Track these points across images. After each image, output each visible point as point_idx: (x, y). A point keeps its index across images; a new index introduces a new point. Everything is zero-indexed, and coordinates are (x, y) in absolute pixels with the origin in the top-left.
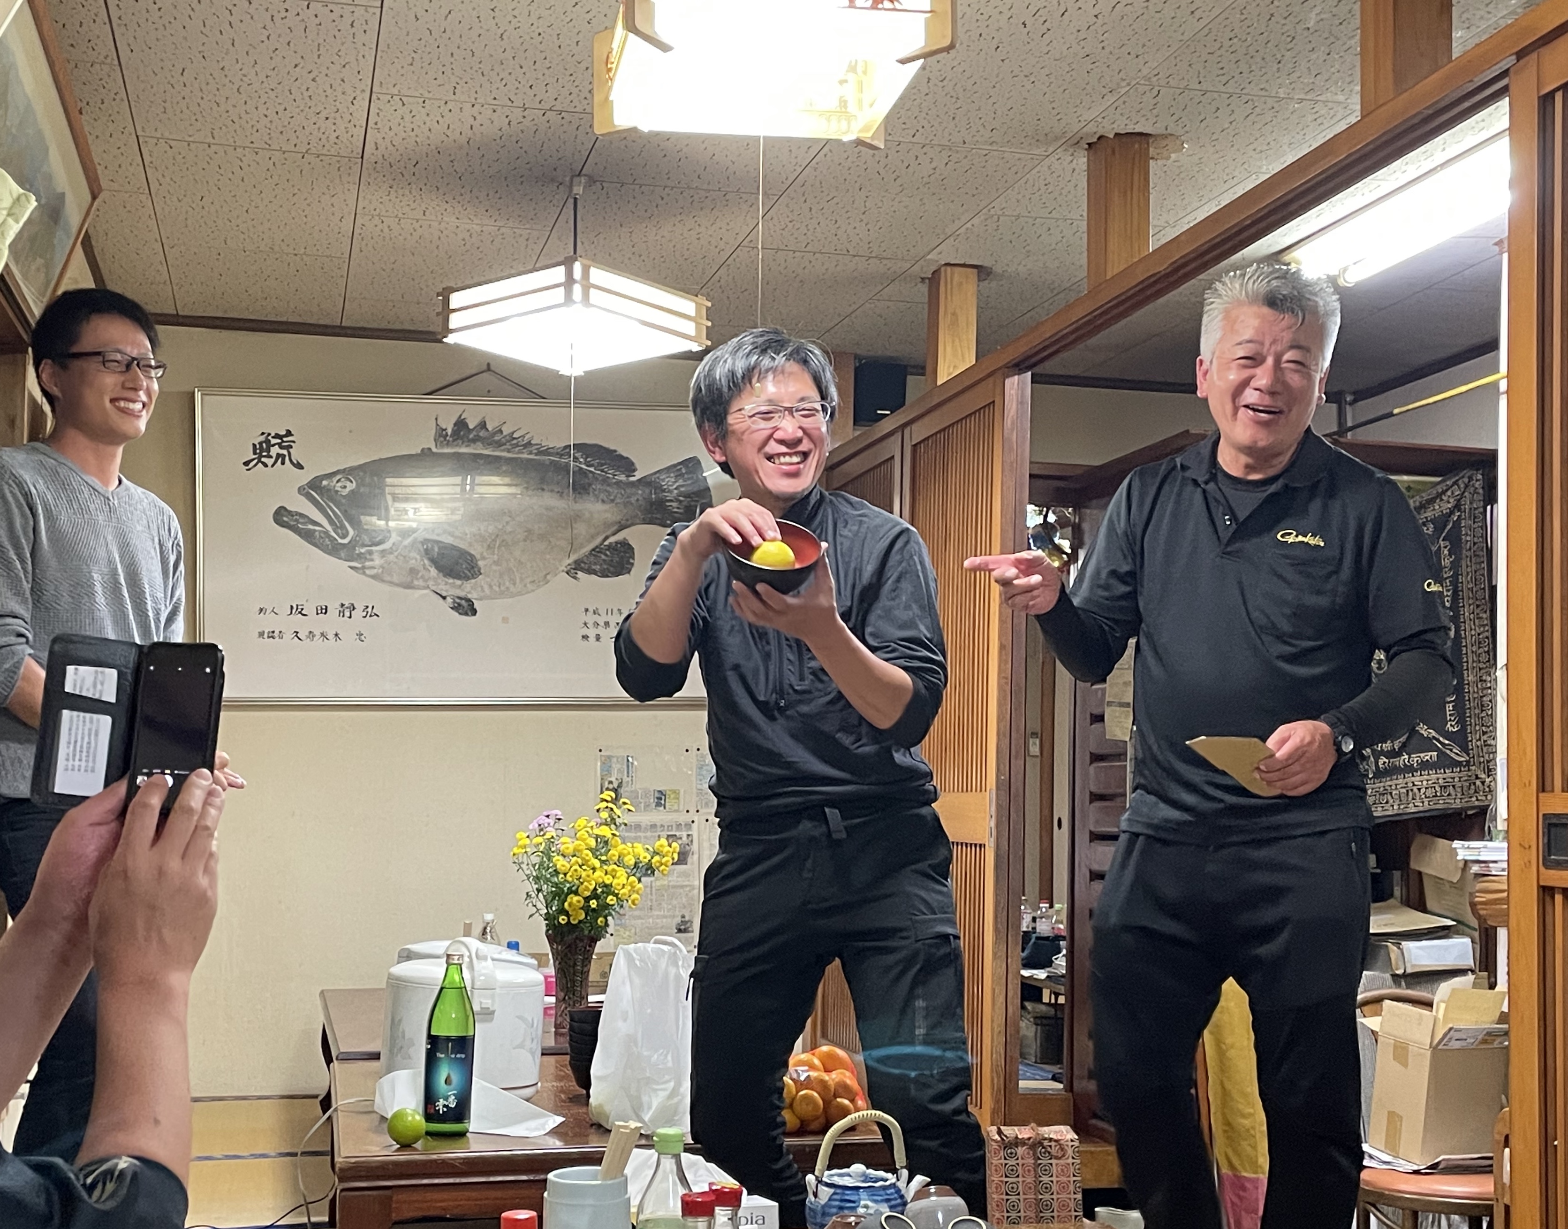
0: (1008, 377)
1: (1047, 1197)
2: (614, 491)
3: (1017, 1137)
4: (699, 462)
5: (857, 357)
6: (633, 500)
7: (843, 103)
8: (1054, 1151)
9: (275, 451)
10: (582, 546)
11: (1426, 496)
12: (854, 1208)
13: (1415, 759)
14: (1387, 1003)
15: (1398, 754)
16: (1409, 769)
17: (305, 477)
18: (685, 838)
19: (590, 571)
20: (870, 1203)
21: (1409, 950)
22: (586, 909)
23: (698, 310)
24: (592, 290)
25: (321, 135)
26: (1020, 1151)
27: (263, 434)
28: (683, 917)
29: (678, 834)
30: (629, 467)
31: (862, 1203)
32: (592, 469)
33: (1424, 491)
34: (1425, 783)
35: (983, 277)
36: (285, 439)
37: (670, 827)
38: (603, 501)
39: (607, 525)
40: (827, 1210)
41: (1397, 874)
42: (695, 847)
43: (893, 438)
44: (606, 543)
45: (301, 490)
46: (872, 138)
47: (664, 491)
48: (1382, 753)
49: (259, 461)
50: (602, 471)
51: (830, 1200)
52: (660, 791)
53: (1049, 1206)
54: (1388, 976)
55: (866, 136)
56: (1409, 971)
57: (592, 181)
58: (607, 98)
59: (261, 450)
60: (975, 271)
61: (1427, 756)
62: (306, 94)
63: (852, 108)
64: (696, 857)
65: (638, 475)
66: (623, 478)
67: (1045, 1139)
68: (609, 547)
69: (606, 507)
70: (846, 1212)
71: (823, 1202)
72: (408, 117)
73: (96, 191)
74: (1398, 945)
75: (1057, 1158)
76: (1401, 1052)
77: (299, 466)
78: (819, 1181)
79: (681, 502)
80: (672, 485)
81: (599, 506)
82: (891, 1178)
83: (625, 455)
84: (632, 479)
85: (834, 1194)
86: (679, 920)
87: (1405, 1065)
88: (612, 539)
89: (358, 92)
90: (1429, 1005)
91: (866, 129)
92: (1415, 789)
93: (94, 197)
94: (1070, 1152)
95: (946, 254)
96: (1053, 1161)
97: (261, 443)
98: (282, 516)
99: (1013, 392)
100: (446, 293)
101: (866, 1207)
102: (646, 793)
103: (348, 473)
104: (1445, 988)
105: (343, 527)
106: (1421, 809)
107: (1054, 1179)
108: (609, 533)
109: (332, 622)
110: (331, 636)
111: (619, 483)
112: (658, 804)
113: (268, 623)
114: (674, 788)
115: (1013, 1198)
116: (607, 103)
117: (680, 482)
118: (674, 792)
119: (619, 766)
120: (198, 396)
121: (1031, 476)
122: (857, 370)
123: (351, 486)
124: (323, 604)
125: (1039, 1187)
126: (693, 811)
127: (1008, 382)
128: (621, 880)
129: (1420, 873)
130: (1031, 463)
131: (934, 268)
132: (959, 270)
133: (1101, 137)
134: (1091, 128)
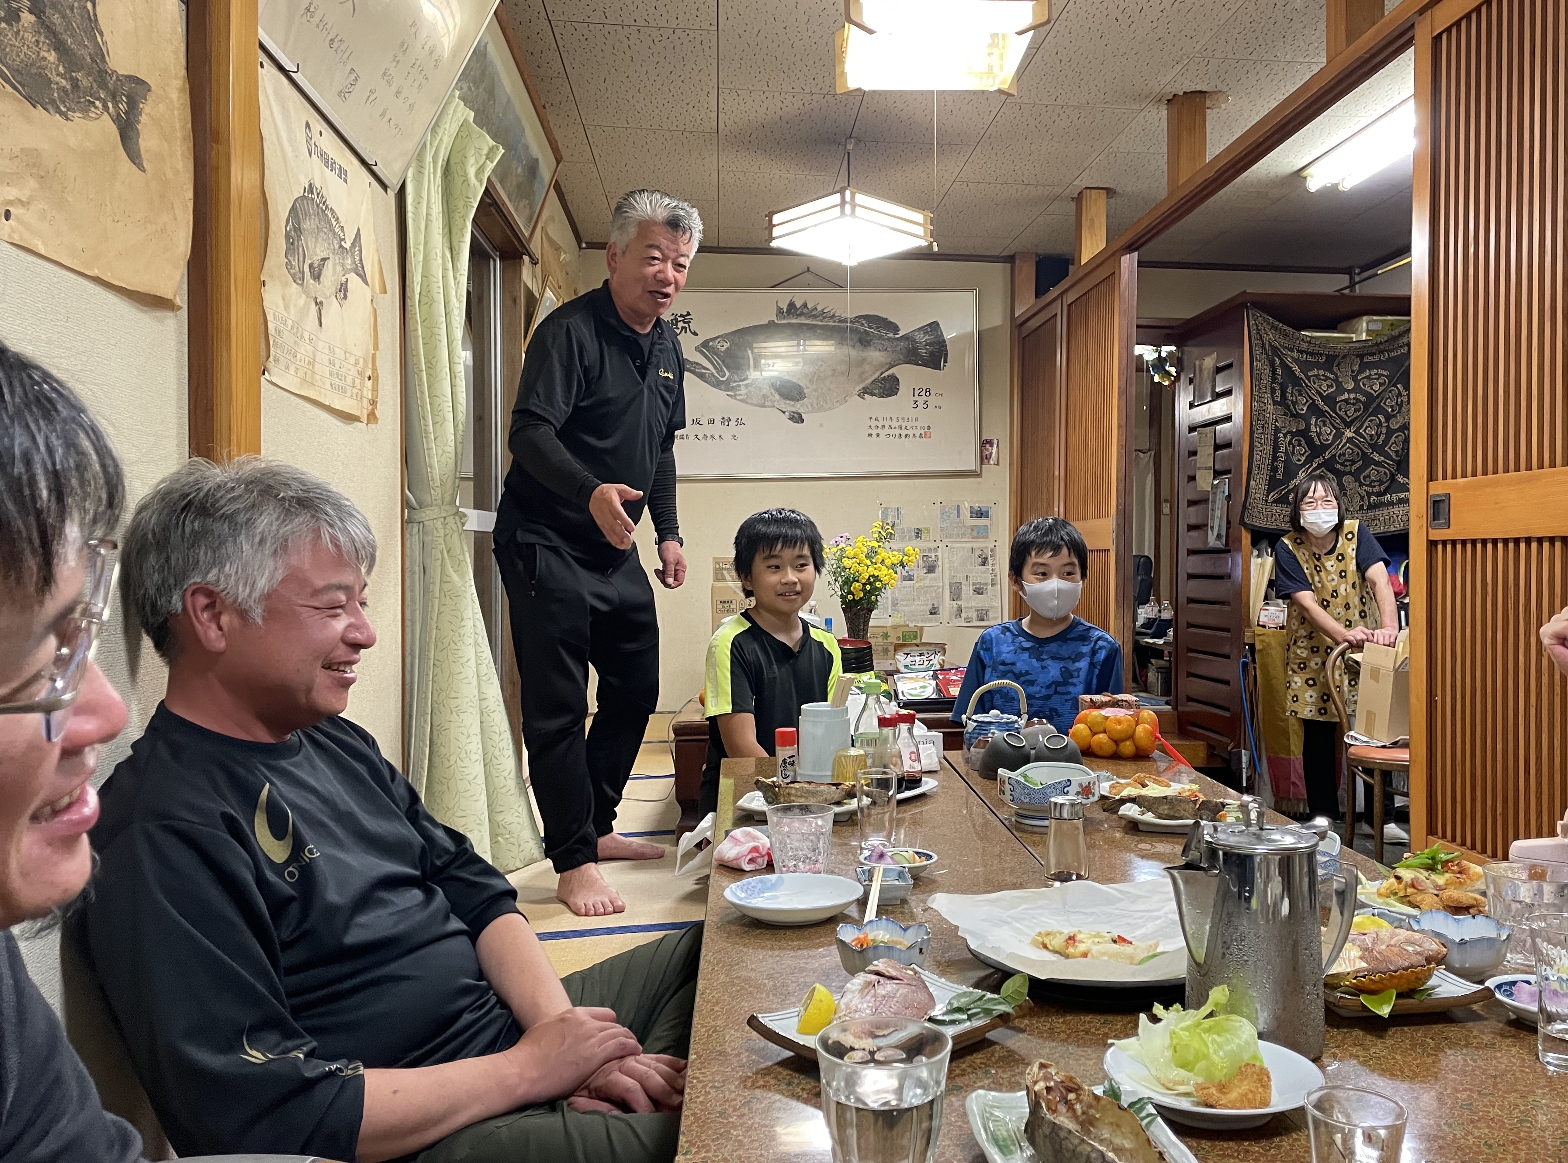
0: (1123, 255)
2: (886, 343)
4: (938, 325)
5: (1037, 254)
6: (898, 348)
7: (991, 67)
9: (680, 325)
10: (867, 378)
12: (988, 734)
13: (1395, 497)
15: (1384, 494)
16: (1391, 504)
17: (699, 340)
18: (933, 557)
19: (872, 394)
20: (997, 731)
22: (864, 590)
23: (925, 220)
24: (857, 208)
25: (691, 119)
28: (933, 604)
29: (929, 555)
30: (895, 328)
31: (992, 731)
32: (873, 331)
34: (1401, 512)
35: (1111, 196)
36: (685, 317)
37: (924, 551)
38: (880, 350)
39: (882, 365)
40: (973, 734)
42: (940, 563)
43: (1055, 304)
44: (882, 376)
45: (696, 348)
46: (1008, 89)
47: (917, 342)
48: (1373, 493)
50: (879, 332)
51: (975, 727)
52: (918, 528)
55: (1005, 87)
57: (858, 140)
58: (843, 70)
60: (1105, 191)
61: (1404, 495)
62: (680, 92)
63: (996, 70)
64: (940, 568)
65: (901, 333)
66: (891, 335)
68: (884, 379)
69: (882, 353)
71: (970, 731)
72: (742, 103)
73: (559, 158)
76: (1375, 673)
77: (695, 334)
79: (927, 349)
80: (921, 338)
81: (877, 354)
83: (893, 321)
84: (898, 336)
86: (930, 607)
87: (1378, 682)
88: (886, 374)
89: (710, 89)
91: (1002, 83)
92: (1395, 516)
93: (558, 163)
95: (1085, 181)
99: (1126, 265)
100: (770, 215)
102: (910, 529)
103: (724, 337)
105: (722, 370)
108: (884, 370)
109: (717, 429)
110: (717, 437)
111: (889, 339)
112: (917, 537)
114: (926, 526)
116: (843, 74)
117: (927, 337)
118: (927, 529)
119: (893, 513)
121: (1138, 326)
122: (1037, 263)
123: (727, 345)
124: (712, 417)
126: (938, 540)
127: (1123, 258)
128: (884, 573)
130: (1137, 318)
131: (1079, 191)
132: (1094, 191)
133: (1175, 95)
134: (1168, 89)
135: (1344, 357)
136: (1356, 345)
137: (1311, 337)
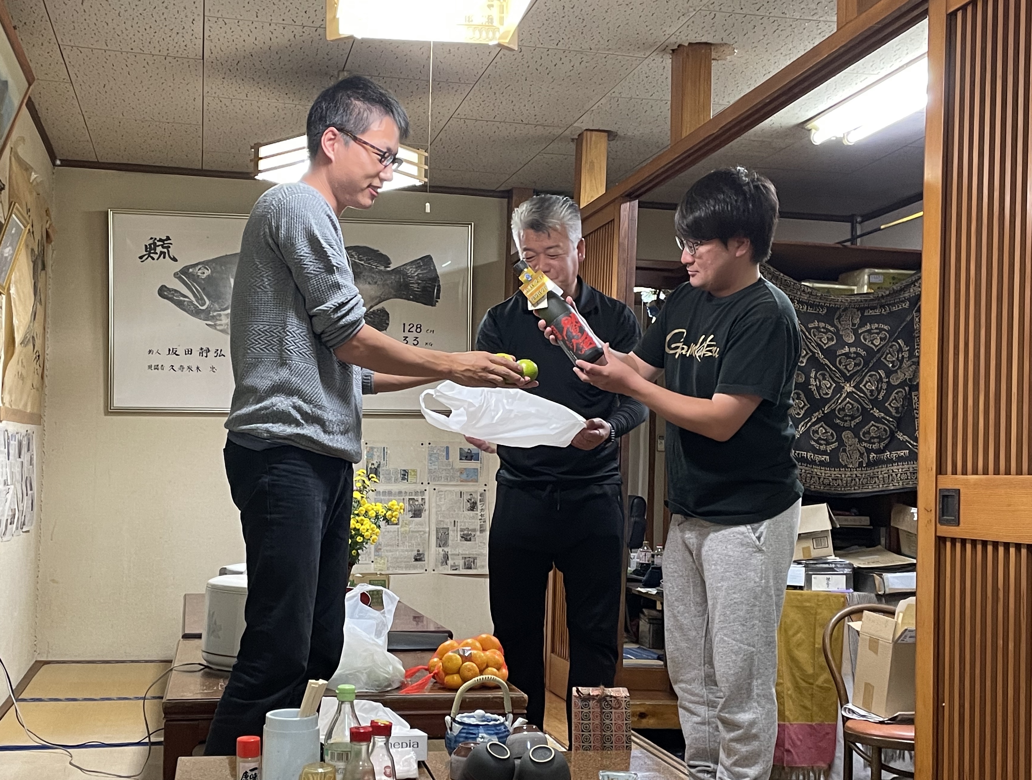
0: (623, 203)
1: (608, 733)
2: (377, 276)
3: (589, 694)
4: (431, 258)
6: (388, 282)
7: (490, 19)
8: (613, 704)
9: (159, 249)
11: (904, 283)
12: (475, 739)
13: (894, 454)
14: (866, 612)
15: (883, 451)
16: (890, 461)
18: (420, 501)
20: (485, 735)
21: (887, 579)
23: (419, 159)
25: (175, 44)
26: (592, 703)
27: (151, 238)
28: (418, 551)
29: (415, 498)
30: (386, 261)
31: (480, 735)
32: (362, 262)
33: (904, 280)
34: (900, 470)
35: (611, 138)
36: (165, 242)
37: (411, 493)
38: (369, 283)
39: (373, 299)
40: (458, 739)
41: (883, 530)
42: (426, 506)
44: (371, 310)
45: (176, 275)
46: (509, 43)
47: (409, 277)
48: (872, 450)
49: (149, 256)
50: (369, 264)
51: (460, 732)
52: (404, 470)
53: (609, 739)
54: (873, 595)
55: (505, 42)
56: (888, 592)
58: (335, 17)
59: (150, 249)
60: (606, 134)
61: (901, 453)
62: (163, 18)
63: (496, 23)
64: (427, 512)
66: (382, 268)
67: (607, 696)
68: (373, 312)
69: (372, 287)
70: (470, 741)
71: (455, 734)
72: (229, 31)
73: (31, 80)
74: (880, 576)
75: (615, 708)
76: (874, 644)
77: (175, 260)
78: (453, 720)
79: (419, 284)
80: (413, 272)
81: (367, 286)
82: (502, 719)
83: (384, 253)
84: (388, 269)
85: (463, 729)
86: (416, 553)
87: (876, 652)
88: (375, 308)
89: (196, 15)
90: (892, 613)
92: (894, 475)
93: (30, 85)
94: (624, 704)
95: (585, 123)
96: (613, 711)
97: (150, 245)
98: (163, 292)
99: (626, 213)
100: (257, 147)
101: (482, 738)
102: (396, 471)
103: (205, 264)
104: (903, 604)
105: (202, 299)
106: (898, 487)
107: (613, 722)
108: (372, 304)
109: (195, 360)
110: (194, 368)
111: (379, 272)
112: (403, 479)
113: (155, 360)
114: (413, 468)
115: (587, 734)
116: (335, 19)
117: (419, 271)
118: (414, 471)
119: (378, 454)
120: (110, 214)
121: (637, 268)
123: (208, 273)
124: (189, 348)
125: (603, 727)
126: (425, 483)
127: (623, 206)
128: (366, 526)
129: (898, 529)
130: (637, 260)
131: (579, 132)
132: (594, 133)
133: (679, 46)
134: (673, 39)
135: (845, 310)
136: (858, 298)
137: (812, 288)
